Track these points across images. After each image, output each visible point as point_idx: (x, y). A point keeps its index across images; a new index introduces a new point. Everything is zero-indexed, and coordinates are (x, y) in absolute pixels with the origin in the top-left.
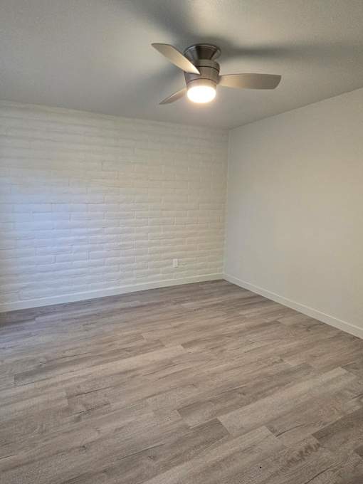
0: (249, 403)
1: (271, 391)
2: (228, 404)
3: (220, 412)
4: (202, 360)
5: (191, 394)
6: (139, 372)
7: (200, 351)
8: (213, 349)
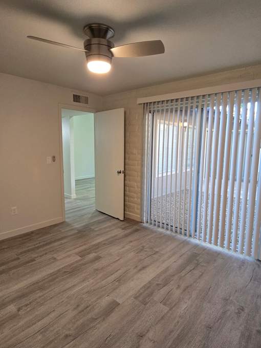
0: (63, 268)
1: (46, 277)
2: (75, 265)
3: (80, 261)
4: (94, 290)
5: (97, 265)
6: (135, 270)
7: (99, 301)
8: (87, 307)
